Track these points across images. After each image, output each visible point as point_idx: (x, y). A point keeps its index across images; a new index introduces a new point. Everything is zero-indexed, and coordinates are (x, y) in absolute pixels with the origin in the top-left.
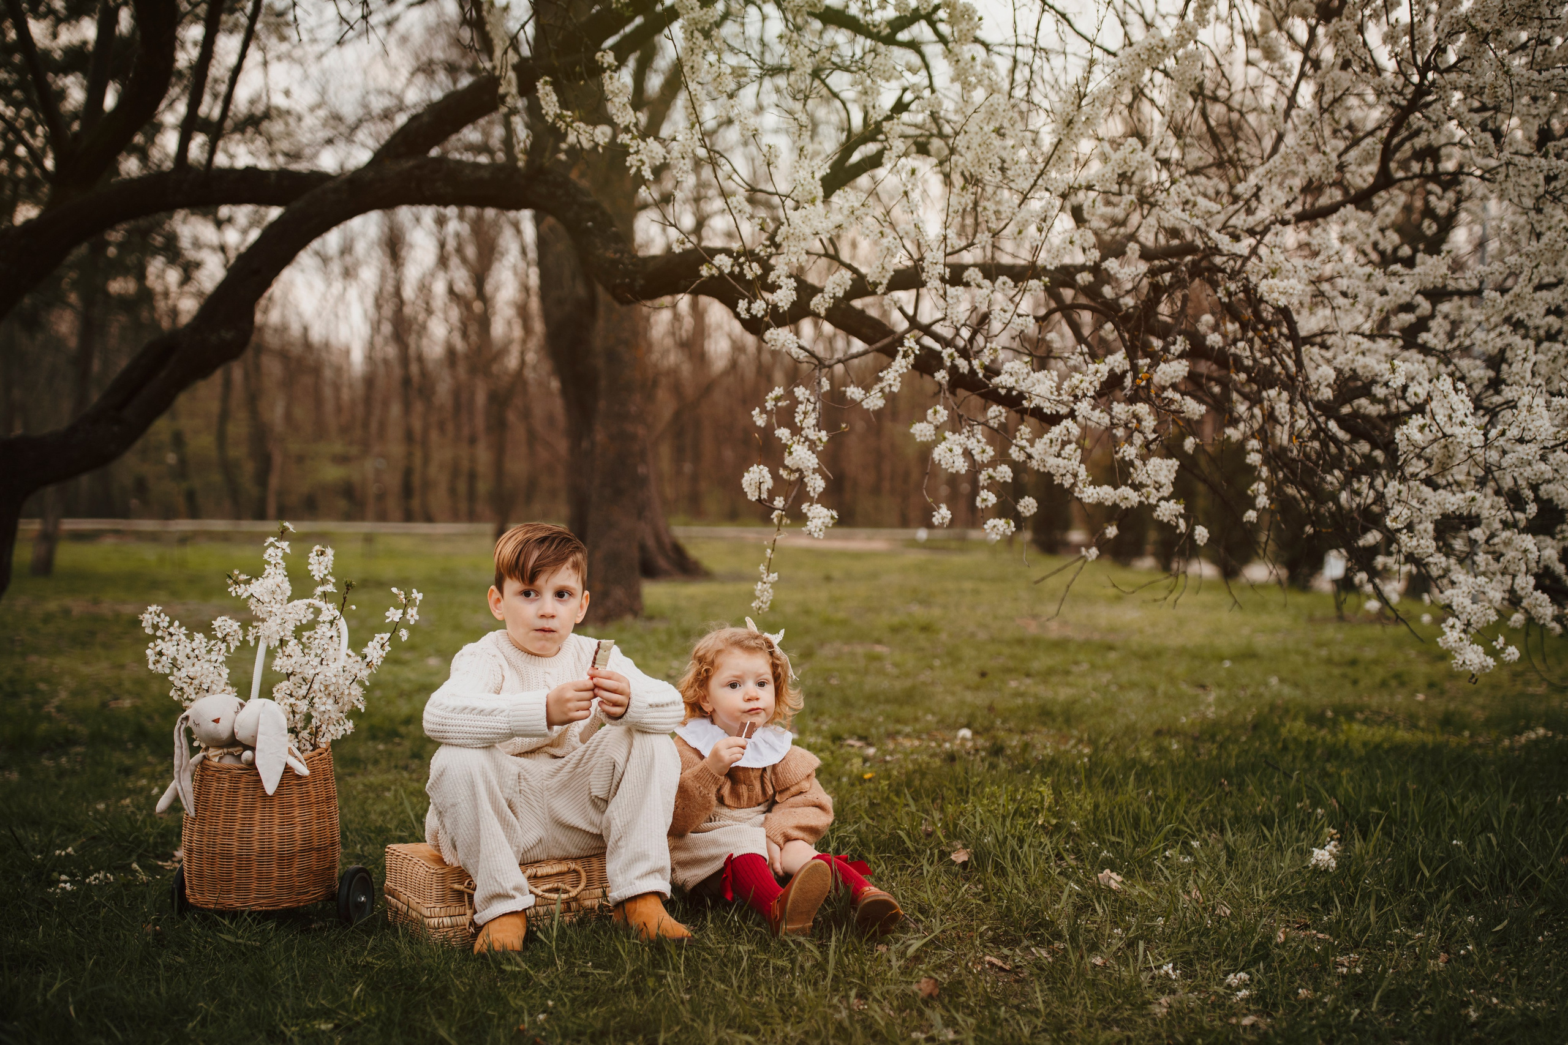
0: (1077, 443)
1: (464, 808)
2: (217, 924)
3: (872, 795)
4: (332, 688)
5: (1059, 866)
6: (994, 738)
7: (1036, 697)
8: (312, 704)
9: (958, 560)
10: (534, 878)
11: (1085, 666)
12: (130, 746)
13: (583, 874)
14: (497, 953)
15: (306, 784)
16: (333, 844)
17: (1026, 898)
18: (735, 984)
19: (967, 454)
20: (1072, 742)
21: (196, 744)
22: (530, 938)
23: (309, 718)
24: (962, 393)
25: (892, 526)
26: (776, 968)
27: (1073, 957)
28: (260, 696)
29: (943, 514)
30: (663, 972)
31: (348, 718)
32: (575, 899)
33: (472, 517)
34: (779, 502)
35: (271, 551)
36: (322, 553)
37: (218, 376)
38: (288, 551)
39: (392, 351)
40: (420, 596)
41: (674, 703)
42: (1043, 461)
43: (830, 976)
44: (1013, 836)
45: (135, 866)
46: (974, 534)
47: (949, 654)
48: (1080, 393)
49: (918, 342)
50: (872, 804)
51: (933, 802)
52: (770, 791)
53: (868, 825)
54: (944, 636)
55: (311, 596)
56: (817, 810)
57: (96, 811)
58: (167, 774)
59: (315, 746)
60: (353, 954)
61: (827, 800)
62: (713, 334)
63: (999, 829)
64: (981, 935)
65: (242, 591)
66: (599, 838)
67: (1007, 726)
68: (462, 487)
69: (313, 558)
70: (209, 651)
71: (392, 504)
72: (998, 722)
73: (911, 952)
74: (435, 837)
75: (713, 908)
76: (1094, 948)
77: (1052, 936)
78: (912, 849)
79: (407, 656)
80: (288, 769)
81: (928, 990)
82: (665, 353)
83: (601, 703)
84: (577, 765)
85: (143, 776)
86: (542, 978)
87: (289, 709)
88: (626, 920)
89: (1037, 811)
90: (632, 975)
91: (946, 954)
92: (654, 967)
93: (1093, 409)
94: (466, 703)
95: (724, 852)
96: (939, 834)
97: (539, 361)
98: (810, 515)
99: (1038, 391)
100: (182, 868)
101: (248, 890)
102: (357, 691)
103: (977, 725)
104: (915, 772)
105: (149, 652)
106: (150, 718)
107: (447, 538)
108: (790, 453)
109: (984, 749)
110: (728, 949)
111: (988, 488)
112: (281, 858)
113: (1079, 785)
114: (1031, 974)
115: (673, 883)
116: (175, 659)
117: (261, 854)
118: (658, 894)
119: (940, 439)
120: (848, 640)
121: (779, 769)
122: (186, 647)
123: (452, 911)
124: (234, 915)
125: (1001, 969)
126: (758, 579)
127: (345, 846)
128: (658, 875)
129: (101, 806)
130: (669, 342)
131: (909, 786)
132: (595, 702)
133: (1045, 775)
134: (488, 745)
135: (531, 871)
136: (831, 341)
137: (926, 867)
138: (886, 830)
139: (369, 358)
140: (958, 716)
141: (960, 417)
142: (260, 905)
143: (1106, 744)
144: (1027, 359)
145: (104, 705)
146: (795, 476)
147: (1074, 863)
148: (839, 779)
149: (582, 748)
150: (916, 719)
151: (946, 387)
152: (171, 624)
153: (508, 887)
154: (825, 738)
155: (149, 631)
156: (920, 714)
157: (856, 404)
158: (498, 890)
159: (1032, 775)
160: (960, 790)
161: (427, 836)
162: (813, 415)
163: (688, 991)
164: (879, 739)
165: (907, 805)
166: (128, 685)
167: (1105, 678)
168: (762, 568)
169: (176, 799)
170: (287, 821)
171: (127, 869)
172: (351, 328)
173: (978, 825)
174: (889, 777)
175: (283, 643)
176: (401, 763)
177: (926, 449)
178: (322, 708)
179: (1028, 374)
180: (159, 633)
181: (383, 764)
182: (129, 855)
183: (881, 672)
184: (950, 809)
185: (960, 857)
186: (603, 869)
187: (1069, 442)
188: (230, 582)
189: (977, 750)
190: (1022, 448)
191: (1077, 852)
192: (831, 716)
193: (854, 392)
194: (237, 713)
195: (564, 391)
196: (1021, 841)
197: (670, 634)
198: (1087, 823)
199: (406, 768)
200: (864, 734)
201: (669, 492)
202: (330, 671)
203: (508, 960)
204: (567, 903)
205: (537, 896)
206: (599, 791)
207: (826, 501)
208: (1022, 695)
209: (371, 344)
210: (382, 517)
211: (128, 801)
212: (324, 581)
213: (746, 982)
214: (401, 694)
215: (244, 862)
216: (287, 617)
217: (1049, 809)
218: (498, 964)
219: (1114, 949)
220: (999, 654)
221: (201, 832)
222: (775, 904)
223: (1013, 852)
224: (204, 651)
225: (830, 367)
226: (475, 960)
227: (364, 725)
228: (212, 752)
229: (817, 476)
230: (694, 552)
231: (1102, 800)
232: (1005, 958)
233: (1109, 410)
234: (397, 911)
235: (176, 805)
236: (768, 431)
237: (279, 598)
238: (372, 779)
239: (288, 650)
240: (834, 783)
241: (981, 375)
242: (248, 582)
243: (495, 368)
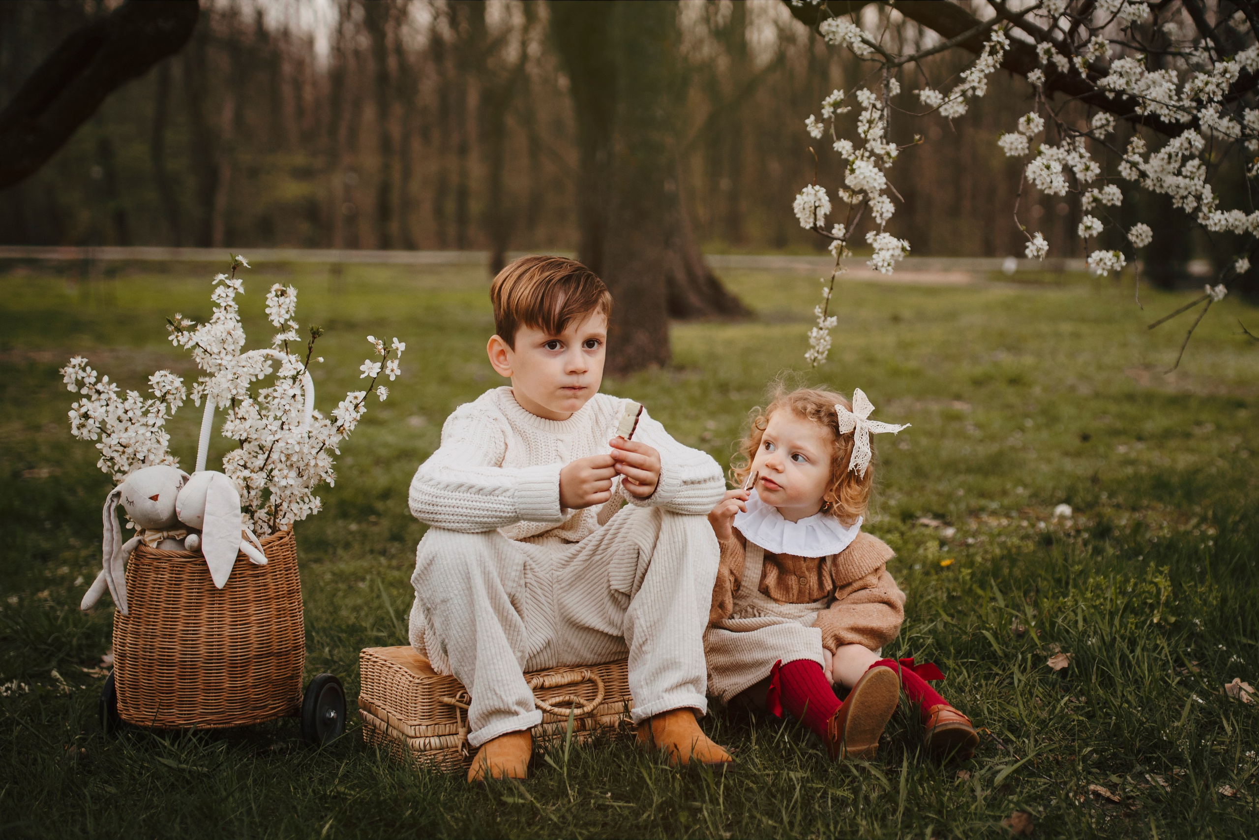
0: (1201, 157)
1: (457, 605)
2: (155, 745)
3: (951, 586)
4: (294, 458)
5: (1179, 674)
6: (1099, 515)
7: (1150, 465)
8: (270, 477)
9: (1054, 296)
10: (540, 690)
11: (1209, 428)
12: (48, 525)
13: (601, 685)
14: (496, 781)
15: (264, 574)
16: (296, 648)
17: (1137, 712)
18: (786, 819)
19: (1068, 171)
20: (1194, 521)
21: (129, 526)
22: (536, 762)
23: (266, 493)
24: (1059, 96)
25: (973, 254)
26: (835, 799)
27: (1196, 786)
28: (208, 468)
29: (1038, 244)
30: (697, 804)
31: (314, 494)
32: (591, 714)
33: (463, 243)
34: (839, 230)
35: (220, 290)
36: (283, 293)
37: (153, 74)
38: (241, 290)
39: (364, 41)
40: (402, 347)
41: (712, 478)
42: (1160, 180)
43: (901, 809)
44: (1123, 637)
45: (55, 673)
46: (1074, 265)
47: (1044, 412)
48: (1204, 98)
49: (1007, 36)
50: (951, 598)
51: (1025, 595)
52: (829, 586)
53: (946, 624)
54: (1037, 391)
55: (270, 346)
56: (885, 608)
57: (8, 606)
58: (95, 559)
59: (274, 529)
60: (321, 782)
61: (898, 595)
62: (757, 21)
63: (1106, 628)
64: (1084, 759)
65: (184, 339)
66: (620, 640)
67: (1115, 501)
68: (450, 206)
69: (271, 299)
70: (145, 413)
71: (365, 228)
72: (1104, 496)
73: (999, 779)
74: (421, 638)
75: (759, 725)
76: (1222, 775)
77: (1170, 760)
78: (1000, 653)
79: (384, 415)
80: (241, 557)
81: (1020, 827)
82: (698, 44)
83: (625, 481)
84: (594, 552)
85: (65, 562)
86: (551, 812)
87: (243, 484)
88: (652, 740)
89: (1152, 607)
90: (661, 808)
91: (1042, 782)
92: (687, 798)
93: (1221, 117)
94: (462, 479)
95: (771, 656)
96: (1033, 634)
97: (543, 54)
98: (876, 246)
99: (1154, 95)
100: (112, 678)
101: (193, 703)
102: (325, 461)
103: (1078, 500)
104: (1003, 558)
105: (72, 414)
106: (72, 491)
107: (432, 269)
108: (853, 171)
109: (1087, 529)
110: (777, 776)
111: (1093, 213)
112: (233, 665)
113: (1203, 574)
114: (1145, 807)
115: (709, 696)
116: (103, 422)
117: (209, 660)
118: (692, 710)
119: (1033, 154)
120: (921, 395)
121: (841, 560)
122: (117, 407)
123: (441, 729)
124: (176, 734)
125: (1108, 800)
126: (812, 321)
127: (310, 649)
128: (691, 687)
129: (14, 600)
130: (702, 30)
131: (996, 576)
132: (615, 480)
133: (1160, 563)
134: (488, 530)
135: (536, 681)
136: (899, 29)
137: (1017, 676)
138: (969, 630)
139: (338, 50)
140: (1054, 489)
141: (1059, 126)
142: (208, 722)
143: (1236, 524)
144: (1140, 56)
145: (16, 475)
146: (858, 199)
147: (1196, 670)
148: (911, 567)
149: (600, 531)
150: (1004, 493)
151: (1041, 90)
152: (99, 380)
153: (510, 700)
154: (893, 515)
155: (72, 388)
156: (1009, 486)
157: (933, 111)
158: (497, 704)
159: (1145, 563)
160: (1059, 581)
161: (411, 637)
162: (880, 125)
163: (728, 827)
164: (959, 517)
165: (993, 599)
166: (45, 450)
167: (1234, 441)
168: (818, 311)
169: (106, 592)
170: (240, 620)
171: (45, 676)
172: (315, 12)
173: (1081, 624)
174: (971, 564)
175: (235, 403)
176: (378, 547)
177: (1017, 165)
178: (283, 483)
179: (1142, 74)
180: (84, 391)
181: (356, 547)
182: (48, 661)
183: (961, 435)
184: (1046, 604)
185: (1058, 663)
186: (624, 679)
187: (1192, 157)
188: (171, 328)
189: (1078, 532)
190: (1134, 165)
191: (1200, 656)
192: (900, 489)
193: (930, 96)
194: (179, 488)
195: (575, 90)
196: (1133, 643)
197: (704, 388)
198: (1212, 621)
199: (384, 553)
200: (941, 511)
201: (702, 212)
202: (293, 437)
203: (510, 790)
204: (581, 719)
205: (544, 711)
206: (619, 583)
207: (896, 227)
208: (1132, 462)
209: (340, 31)
210: (353, 243)
211: (45, 594)
212: (284, 328)
213: (799, 817)
214: (378, 462)
215: (188, 670)
216: (240, 371)
217: (1167, 604)
218: (498, 795)
219: (1246, 776)
220: (1105, 412)
221: (136, 633)
222: (832, 722)
223: (1123, 657)
224: (139, 413)
225: (900, 65)
226: (469, 790)
227: (333, 500)
228: (149, 536)
229: (885, 198)
230: (733, 286)
231: (1231, 592)
232: (1113, 787)
233: (1239, 118)
234: (374, 729)
235: (105, 600)
236: (826, 142)
237: (230, 348)
238: (342, 566)
239: (241, 412)
240: (905, 572)
241: (1084, 76)
242: (192, 329)
243: (491, 63)
